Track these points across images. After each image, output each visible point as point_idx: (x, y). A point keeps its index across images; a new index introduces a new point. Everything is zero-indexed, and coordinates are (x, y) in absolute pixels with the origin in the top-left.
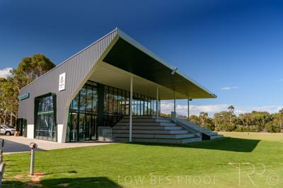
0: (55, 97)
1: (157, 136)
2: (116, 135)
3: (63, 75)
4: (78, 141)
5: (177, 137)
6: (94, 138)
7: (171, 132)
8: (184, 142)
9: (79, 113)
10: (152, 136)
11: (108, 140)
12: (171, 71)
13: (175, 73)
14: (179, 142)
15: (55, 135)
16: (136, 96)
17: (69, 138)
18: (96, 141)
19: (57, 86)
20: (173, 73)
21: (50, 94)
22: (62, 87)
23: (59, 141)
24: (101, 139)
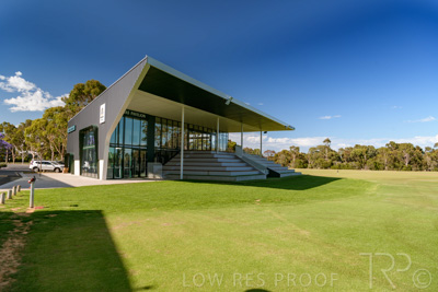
0: (97, 129)
1: (211, 173)
2: (168, 172)
3: (103, 107)
4: (123, 178)
5: (232, 174)
6: (143, 175)
7: (228, 169)
8: (238, 179)
9: (123, 148)
10: (206, 173)
11: (158, 177)
12: (225, 101)
13: (231, 103)
14: (232, 179)
15: (97, 172)
16: (191, 127)
17: (113, 175)
18: (146, 178)
19: (98, 118)
20: (227, 103)
21: (92, 127)
22: (102, 120)
23: (101, 179)
24: (150, 176)
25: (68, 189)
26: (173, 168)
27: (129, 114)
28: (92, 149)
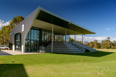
0: (21, 34)
1: (63, 50)
2: (47, 50)
3: (23, 25)
4: (30, 52)
5: (72, 51)
6: (38, 51)
7: (70, 49)
8: (74, 53)
9: (31, 41)
10: (61, 50)
11: (43, 52)
12: (69, 23)
13: (71, 23)
14: (72, 53)
15: (21, 50)
16: (56, 33)
17: (27, 51)
18: (39, 52)
19: (21, 29)
20: (70, 24)
21: (19, 33)
22: (23, 31)
23: (22, 52)
24: (40, 51)
25: (11, 56)
26: (49, 48)
27: (33, 28)
28: (19, 41)
